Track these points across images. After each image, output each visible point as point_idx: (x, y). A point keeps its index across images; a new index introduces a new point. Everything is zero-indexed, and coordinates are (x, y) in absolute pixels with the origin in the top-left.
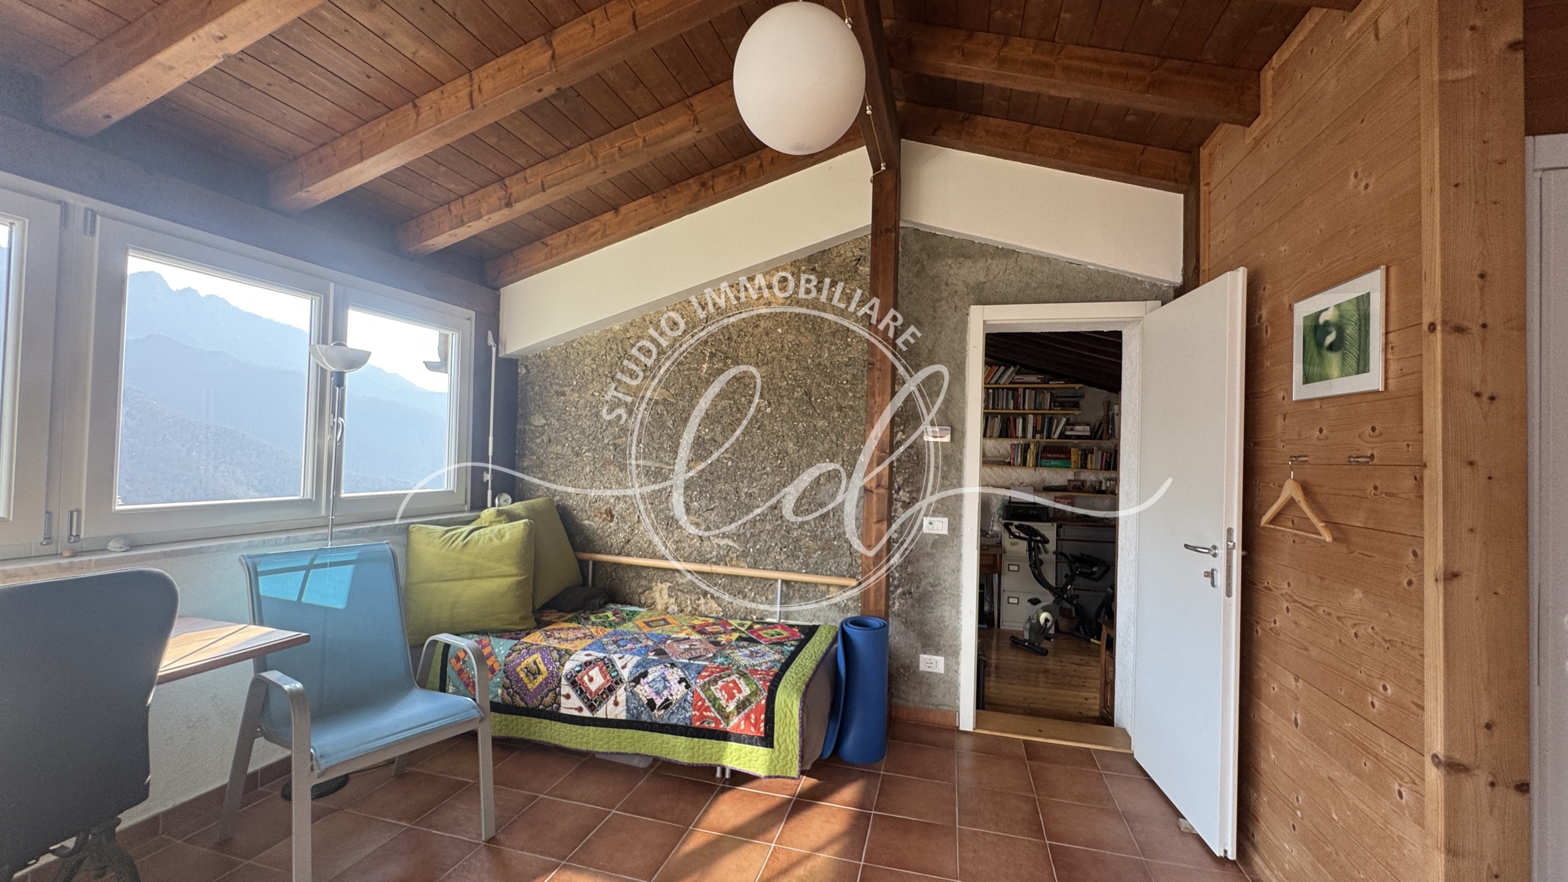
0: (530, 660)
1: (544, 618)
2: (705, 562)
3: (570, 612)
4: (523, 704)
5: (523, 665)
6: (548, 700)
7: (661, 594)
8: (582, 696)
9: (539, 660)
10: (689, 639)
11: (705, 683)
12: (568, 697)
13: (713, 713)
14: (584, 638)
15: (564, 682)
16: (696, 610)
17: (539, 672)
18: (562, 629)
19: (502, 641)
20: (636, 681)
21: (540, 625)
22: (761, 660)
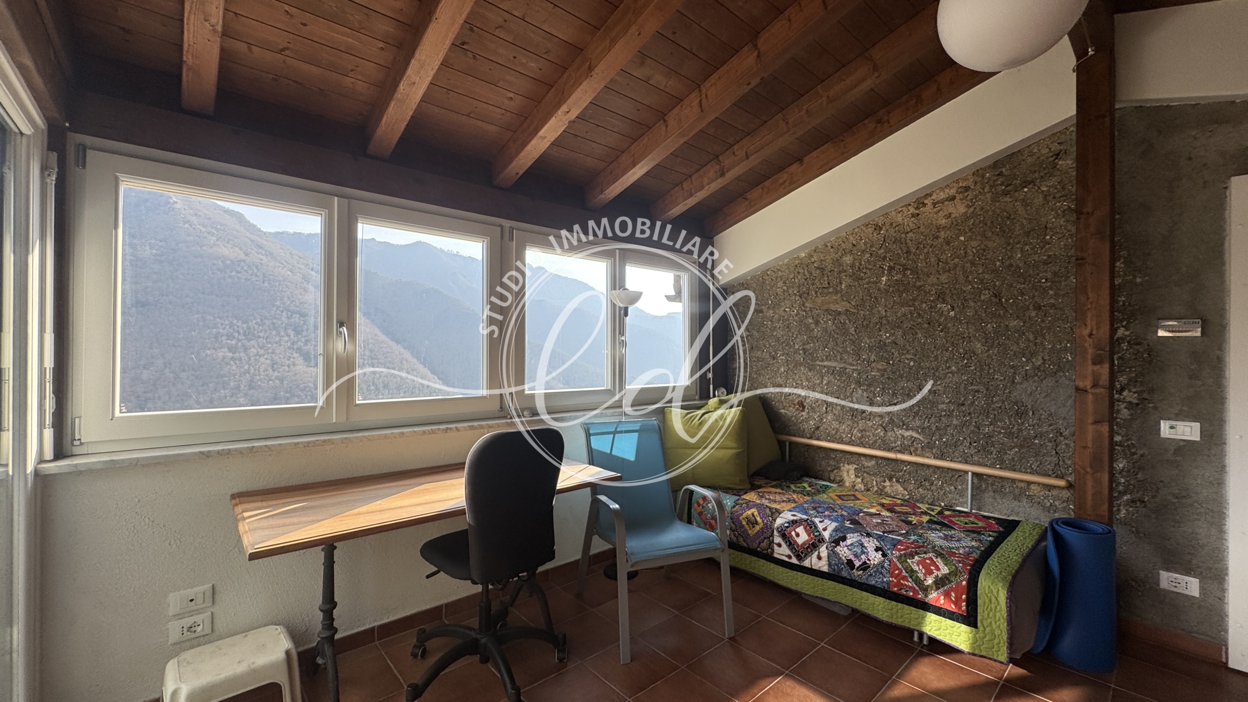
0: (749, 512)
1: (756, 483)
2: (890, 450)
3: (775, 480)
4: (745, 545)
5: (744, 515)
6: (764, 545)
7: (849, 474)
8: (791, 547)
9: (756, 513)
10: (879, 514)
11: (901, 556)
12: (779, 545)
13: (910, 583)
14: (789, 501)
15: (775, 533)
16: (882, 490)
17: (757, 523)
18: (770, 492)
19: (728, 496)
20: (837, 542)
21: (753, 487)
22: (957, 544)
